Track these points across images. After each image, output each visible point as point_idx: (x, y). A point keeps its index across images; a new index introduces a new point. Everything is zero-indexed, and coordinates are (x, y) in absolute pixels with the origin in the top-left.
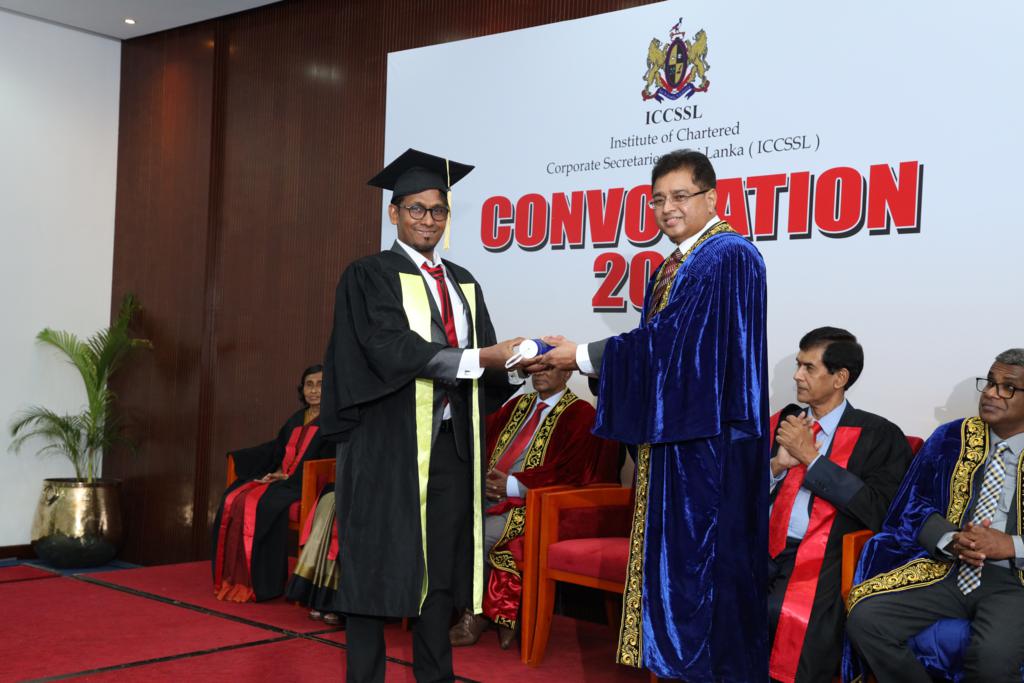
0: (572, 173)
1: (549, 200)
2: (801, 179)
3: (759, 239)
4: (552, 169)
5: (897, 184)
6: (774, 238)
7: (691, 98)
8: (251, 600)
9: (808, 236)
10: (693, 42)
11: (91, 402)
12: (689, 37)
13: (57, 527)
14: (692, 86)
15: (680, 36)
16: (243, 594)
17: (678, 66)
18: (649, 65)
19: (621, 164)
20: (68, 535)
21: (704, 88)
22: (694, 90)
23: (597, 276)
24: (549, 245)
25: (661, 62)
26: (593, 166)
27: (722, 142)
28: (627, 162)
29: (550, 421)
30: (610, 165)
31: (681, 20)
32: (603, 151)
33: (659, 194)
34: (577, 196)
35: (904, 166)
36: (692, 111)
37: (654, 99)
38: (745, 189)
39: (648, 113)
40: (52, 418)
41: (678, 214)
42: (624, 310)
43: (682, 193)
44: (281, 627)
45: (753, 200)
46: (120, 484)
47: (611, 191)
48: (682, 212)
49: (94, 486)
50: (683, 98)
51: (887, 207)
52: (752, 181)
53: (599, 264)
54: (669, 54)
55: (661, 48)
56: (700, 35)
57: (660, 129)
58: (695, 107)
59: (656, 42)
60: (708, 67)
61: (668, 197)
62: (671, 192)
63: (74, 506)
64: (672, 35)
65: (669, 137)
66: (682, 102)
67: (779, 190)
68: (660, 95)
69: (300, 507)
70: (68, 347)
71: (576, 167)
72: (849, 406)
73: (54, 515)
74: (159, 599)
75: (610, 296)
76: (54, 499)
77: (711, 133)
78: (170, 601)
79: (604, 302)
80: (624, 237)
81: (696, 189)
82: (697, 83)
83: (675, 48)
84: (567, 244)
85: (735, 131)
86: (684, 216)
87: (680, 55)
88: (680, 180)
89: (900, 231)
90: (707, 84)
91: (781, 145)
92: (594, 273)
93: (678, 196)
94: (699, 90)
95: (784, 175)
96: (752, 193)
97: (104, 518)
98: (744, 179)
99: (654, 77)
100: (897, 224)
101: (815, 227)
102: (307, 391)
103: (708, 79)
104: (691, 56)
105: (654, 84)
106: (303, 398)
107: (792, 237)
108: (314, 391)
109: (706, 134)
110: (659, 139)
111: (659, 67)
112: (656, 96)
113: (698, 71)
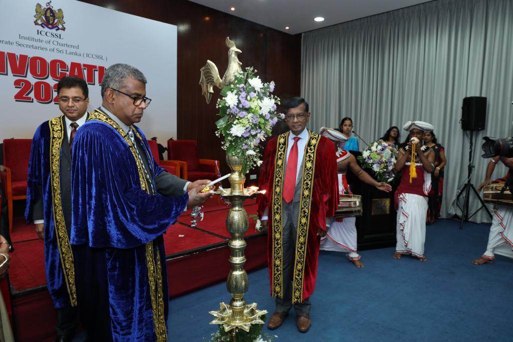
2: (101, 69)
6: (94, 84)
10: (57, 12)
12: (55, 9)
14: (57, 26)
15: (51, 7)
17: (51, 18)
18: (37, 13)
19: (25, 46)
21: (64, 29)
22: (58, 29)
23: (16, 87)
25: (43, 13)
26: (10, 43)
27: (73, 50)
28: (28, 46)
30: (20, 45)
32: (14, 38)
38: (82, 67)
39: (38, 31)
42: (32, 102)
43: (78, 99)
45: (85, 72)
47: (21, 56)
52: (85, 65)
53: (17, 83)
54: (46, 12)
55: (43, 8)
56: (60, 10)
57: (44, 38)
58: (60, 35)
59: (39, 5)
60: (64, 23)
64: (47, 6)
65: (49, 42)
66: (54, 31)
67: (95, 70)
68: (43, 25)
75: (24, 96)
77: (68, 46)
79: (21, 98)
80: (29, 75)
82: (60, 27)
83: (49, 11)
85: (77, 48)
87: (51, 14)
91: (94, 56)
92: (14, 86)
93: (76, 100)
94: (61, 29)
95: (96, 66)
96: (85, 69)
98: (82, 64)
99: (40, 18)
103: (65, 26)
104: (57, 16)
105: (40, 21)
109: (65, 45)
110: (44, 42)
111: (42, 15)
112: (41, 25)
113: (60, 22)
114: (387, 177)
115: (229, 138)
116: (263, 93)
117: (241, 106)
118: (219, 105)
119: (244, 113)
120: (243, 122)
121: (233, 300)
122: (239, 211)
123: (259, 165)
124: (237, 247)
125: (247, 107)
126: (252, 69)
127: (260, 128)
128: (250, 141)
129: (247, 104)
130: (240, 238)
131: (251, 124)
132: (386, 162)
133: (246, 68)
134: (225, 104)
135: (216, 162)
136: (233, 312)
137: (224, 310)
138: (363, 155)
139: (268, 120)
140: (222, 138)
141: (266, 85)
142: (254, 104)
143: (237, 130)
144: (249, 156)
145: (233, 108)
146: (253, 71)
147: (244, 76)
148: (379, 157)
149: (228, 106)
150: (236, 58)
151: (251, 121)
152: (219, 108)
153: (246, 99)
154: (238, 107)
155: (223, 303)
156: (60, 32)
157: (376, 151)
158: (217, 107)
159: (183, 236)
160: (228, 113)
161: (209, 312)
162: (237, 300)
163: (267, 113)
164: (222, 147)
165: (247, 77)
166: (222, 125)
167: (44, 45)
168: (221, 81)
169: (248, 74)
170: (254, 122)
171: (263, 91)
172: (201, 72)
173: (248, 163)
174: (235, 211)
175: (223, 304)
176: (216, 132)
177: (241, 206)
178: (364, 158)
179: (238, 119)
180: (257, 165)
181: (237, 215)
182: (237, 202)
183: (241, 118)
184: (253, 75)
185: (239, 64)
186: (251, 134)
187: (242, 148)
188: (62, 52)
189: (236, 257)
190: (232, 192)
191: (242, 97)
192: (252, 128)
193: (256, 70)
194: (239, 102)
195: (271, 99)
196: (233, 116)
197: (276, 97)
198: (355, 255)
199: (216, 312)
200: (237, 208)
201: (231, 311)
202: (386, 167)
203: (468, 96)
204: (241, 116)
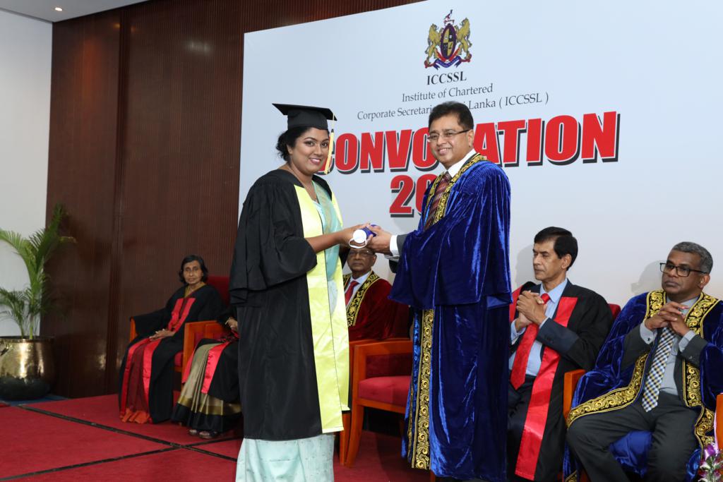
0: (375, 119)
1: (359, 138)
2: (535, 124)
3: (506, 166)
4: (361, 116)
5: (602, 127)
6: (517, 165)
7: (459, 66)
8: (148, 422)
9: (541, 164)
10: (460, 27)
11: (32, 282)
12: (457, 23)
13: (6, 371)
14: (459, 58)
15: (451, 23)
16: (142, 417)
17: (450, 44)
18: (429, 43)
19: (409, 113)
20: (15, 377)
21: (468, 60)
22: (461, 61)
23: (393, 191)
24: (359, 170)
25: (438, 41)
26: (390, 114)
27: (480, 98)
28: (414, 112)
29: (360, 294)
30: (402, 113)
31: (451, 11)
32: (396, 104)
33: (434, 132)
34: (379, 135)
35: (606, 115)
36: (459, 76)
37: (433, 67)
38: (497, 130)
39: (429, 77)
40: (4, 293)
41: (448, 146)
43: (451, 132)
44: (169, 441)
45: (502, 138)
46: (52, 340)
47: (403, 132)
48: (451, 144)
49: (34, 341)
50: (453, 66)
51: (595, 143)
52: (501, 125)
53: (395, 183)
54: (443, 35)
55: (438, 31)
56: (465, 22)
57: (436, 88)
58: (462, 73)
59: (434, 27)
60: (471, 45)
61: (441, 134)
62: (443, 130)
63: (20, 356)
64: (445, 22)
65: (443, 94)
66: (453, 69)
67: (520, 132)
68: (437, 64)
69: (182, 356)
70: (15, 242)
71: (378, 115)
72: (569, 282)
73: (4, 362)
74: (80, 421)
75: (402, 206)
76: (5, 351)
77: (473, 91)
78: (89, 423)
79: (398, 210)
80: (412, 164)
81: (460, 129)
82: (463, 55)
83: (448, 31)
84: (372, 169)
85: (490, 90)
86: (452, 147)
87: (451, 37)
88: (450, 122)
89: (604, 161)
90: (470, 56)
91: (521, 100)
92: (391, 190)
93: (447, 133)
94: (464, 61)
95: (523, 121)
96: (501, 133)
97: (41, 365)
98: (496, 124)
99: (433, 52)
100: (602, 156)
101: (545, 157)
102: (187, 275)
103: (471, 53)
104: (459, 36)
105: (433, 57)
106: (183, 280)
107: (530, 165)
108: (191, 274)
109: (469, 92)
110: (436, 96)
111: (436, 44)
112: (434, 65)
113: (463, 47)
156: (462, 66)
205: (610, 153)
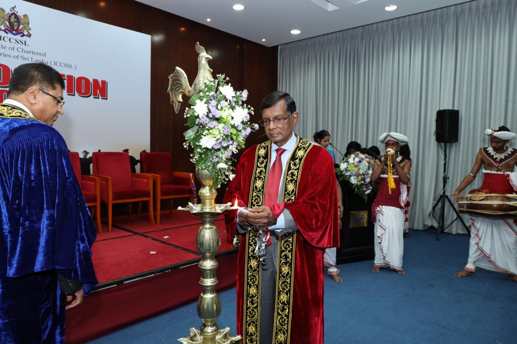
2: (70, 78)
5: (101, 85)
7: (23, 38)
9: (74, 95)
10: (22, 17)
12: (20, 14)
14: (23, 33)
15: (16, 13)
17: (15, 24)
21: (29, 35)
22: (23, 35)
25: (7, 18)
27: (39, 58)
31: (15, 6)
35: (102, 81)
36: (24, 42)
37: (3, 32)
51: (98, 91)
54: (10, 17)
55: (6, 13)
56: (25, 16)
57: (7, 44)
58: (25, 42)
59: (3, 10)
60: (30, 29)
64: (11, 11)
65: (13, 49)
66: (18, 37)
68: (7, 31)
77: (34, 53)
82: (26, 33)
83: (13, 17)
85: (44, 55)
87: (16, 20)
89: (102, 99)
90: (30, 35)
91: (62, 65)
94: (26, 36)
95: (65, 75)
99: (3, 23)
100: (101, 96)
101: (76, 93)
103: (30, 33)
104: (22, 22)
105: (3, 26)
107: (69, 95)
109: (31, 53)
110: (8, 48)
111: (6, 20)
112: (5, 31)
113: (25, 28)
114: (365, 189)
115: (199, 150)
116: (235, 102)
117: (211, 115)
118: (187, 114)
119: (215, 123)
120: (213, 133)
121: (205, 326)
122: (210, 228)
123: (231, 179)
124: (208, 268)
125: (217, 116)
126: (223, 76)
127: (232, 139)
128: (222, 153)
129: (218, 114)
130: (211, 258)
131: (222, 135)
132: (364, 175)
133: (217, 75)
134: (193, 113)
135: (191, 174)
136: (204, 339)
137: (195, 335)
138: (341, 168)
139: (240, 131)
140: (191, 150)
141: (238, 93)
142: (225, 114)
143: (207, 142)
144: (220, 170)
145: (203, 117)
146: (225, 79)
147: (215, 83)
148: (357, 169)
149: (197, 115)
150: (207, 64)
151: (222, 132)
152: (187, 117)
153: (217, 108)
154: (207, 116)
155: (194, 328)
156: (25, 38)
157: (354, 163)
158: (185, 117)
159: (154, 253)
160: (197, 123)
161: (178, 340)
162: (208, 326)
163: (240, 124)
164: (191, 160)
165: (218, 85)
166: (191, 136)
167: (7, 51)
168: (190, 89)
169: (219, 82)
170: (225, 133)
171: (235, 100)
172: (169, 79)
173: (220, 177)
174: (206, 229)
175: (194, 330)
176: (184, 144)
177: (212, 223)
178: (342, 170)
179: (208, 130)
180: (229, 179)
181: (208, 234)
182: (208, 220)
183: (211, 129)
184: (225, 83)
185: (210, 71)
186: (222, 146)
187: (213, 161)
188: (27, 59)
189: (207, 278)
190: (202, 209)
191: (212, 106)
192: (224, 140)
193: (228, 78)
194: (210, 111)
195: (244, 108)
196: (202, 127)
197: (249, 106)
198: (333, 270)
199: (186, 339)
200: (208, 226)
201: (202, 337)
202: (364, 179)
203: (441, 109)
204: (211, 127)
205: (104, 95)
